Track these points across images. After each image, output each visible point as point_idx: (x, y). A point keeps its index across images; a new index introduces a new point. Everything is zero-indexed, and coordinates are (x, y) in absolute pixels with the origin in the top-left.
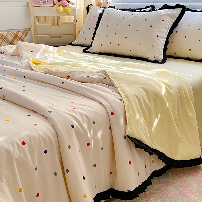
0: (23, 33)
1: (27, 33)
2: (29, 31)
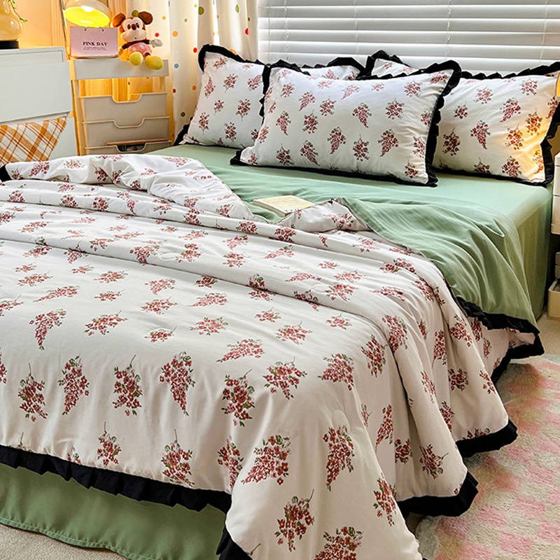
0: (58, 124)
1: (64, 124)
2: (67, 118)
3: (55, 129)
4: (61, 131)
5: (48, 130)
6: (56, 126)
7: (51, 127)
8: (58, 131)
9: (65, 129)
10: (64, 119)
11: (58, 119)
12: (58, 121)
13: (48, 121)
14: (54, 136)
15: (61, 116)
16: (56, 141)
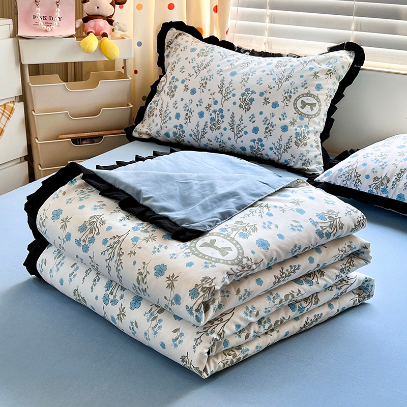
0: (4, 111)
2: (16, 104)
3: (2, 117)
4: (8, 118)
6: (3, 114)
8: (4, 119)
9: (12, 116)
10: (11, 105)
11: (5, 105)
12: (5, 109)
16: (3, 130)
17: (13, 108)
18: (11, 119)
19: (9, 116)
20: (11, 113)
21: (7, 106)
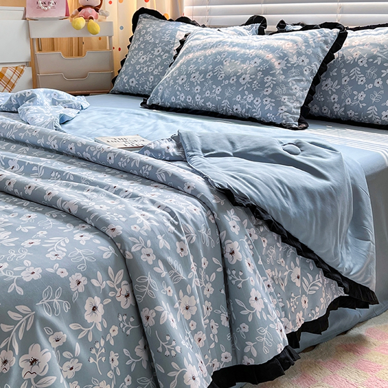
1: (22, 71)
2: (25, 67)
3: (13, 75)
4: (18, 77)
5: (6, 75)
6: (14, 73)
7: (9, 73)
8: (15, 77)
9: (22, 76)
10: (22, 68)
11: (17, 67)
12: (16, 69)
13: (7, 68)
14: (12, 80)
15: (20, 65)
16: (14, 84)
17: (22, 70)
18: (21, 78)
19: (20, 75)
20: (21, 73)
21: (18, 68)
